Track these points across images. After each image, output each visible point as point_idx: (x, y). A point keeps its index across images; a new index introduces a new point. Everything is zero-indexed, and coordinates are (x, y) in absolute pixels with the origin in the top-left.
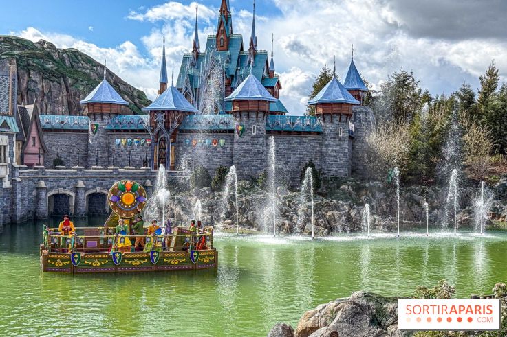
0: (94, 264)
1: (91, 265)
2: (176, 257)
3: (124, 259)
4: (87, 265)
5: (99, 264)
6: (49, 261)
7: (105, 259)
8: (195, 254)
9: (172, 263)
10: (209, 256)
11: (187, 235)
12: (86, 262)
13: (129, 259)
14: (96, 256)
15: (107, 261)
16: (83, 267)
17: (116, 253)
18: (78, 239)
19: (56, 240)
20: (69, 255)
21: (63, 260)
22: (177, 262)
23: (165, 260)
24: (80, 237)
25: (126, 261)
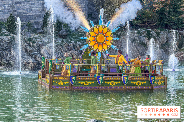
0: (85, 84)
1: (83, 84)
2: (139, 80)
3: (105, 81)
4: (81, 85)
5: (88, 84)
6: (54, 81)
7: (92, 80)
8: (153, 78)
9: (137, 84)
10: (162, 80)
11: (147, 65)
12: (79, 82)
13: (108, 81)
14: (86, 79)
15: (93, 82)
16: (78, 86)
17: (99, 77)
18: (74, 67)
19: (58, 67)
20: (68, 77)
21: (63, 81)
22: (140, 84)
23: (132, 82)
24: (75, 65)
25: (106, 82)
